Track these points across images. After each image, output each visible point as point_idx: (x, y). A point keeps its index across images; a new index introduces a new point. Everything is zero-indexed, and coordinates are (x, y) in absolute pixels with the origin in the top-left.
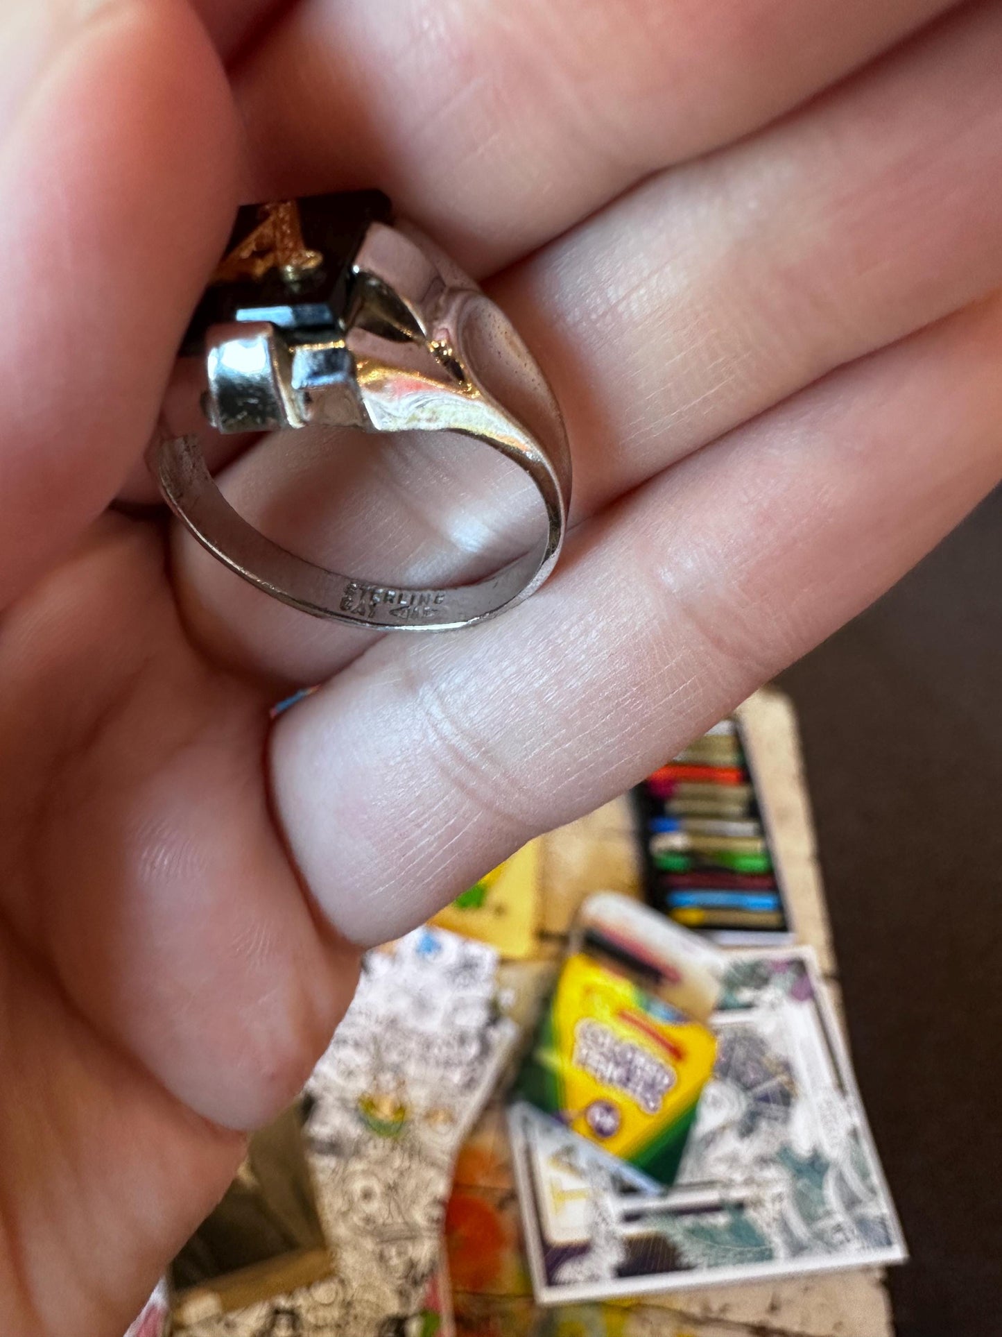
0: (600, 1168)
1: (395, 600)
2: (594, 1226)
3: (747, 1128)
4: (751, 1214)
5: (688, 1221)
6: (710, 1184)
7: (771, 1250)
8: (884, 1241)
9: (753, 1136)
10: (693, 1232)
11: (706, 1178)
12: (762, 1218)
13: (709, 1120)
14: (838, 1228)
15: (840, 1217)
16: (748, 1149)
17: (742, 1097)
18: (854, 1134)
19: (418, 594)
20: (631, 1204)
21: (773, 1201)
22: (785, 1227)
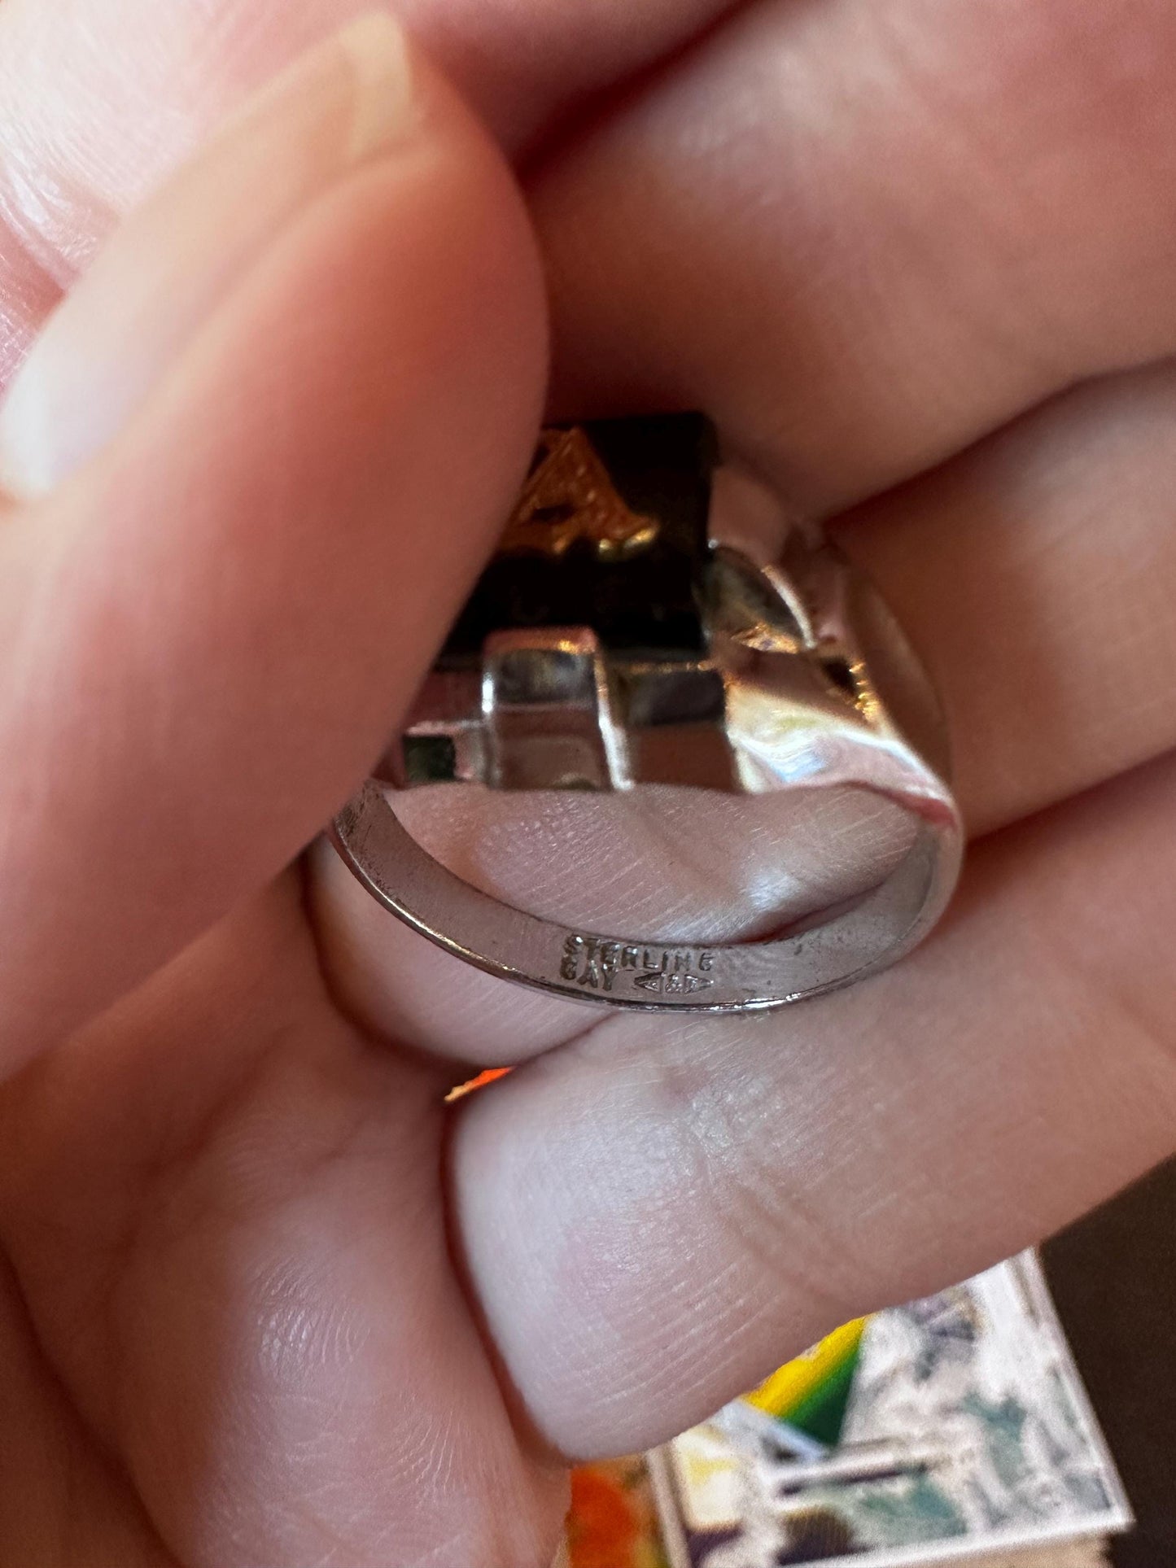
0: (747, 1428)
1: (640, 962)
2: (744, 1502)
3: (924, 1370)
4: (936, 1479)
5: (860, 1492)
6: (882, 1443)
7: (964, 1523)
8: (1102, 1503)
9: (933, 1379)
10: (869, 1505)
11: (877, 1436)
12: (950, 1483)
13: (877, 1363)
14: (1045, 1490)
15: (1045, 1475)
16: (927, 1397)
17: (914, 1330)
18: (1054, 1373)
19: (672, 953)
20: (789, 1474)
21: (962, 1461)
22: (980, 1494)
